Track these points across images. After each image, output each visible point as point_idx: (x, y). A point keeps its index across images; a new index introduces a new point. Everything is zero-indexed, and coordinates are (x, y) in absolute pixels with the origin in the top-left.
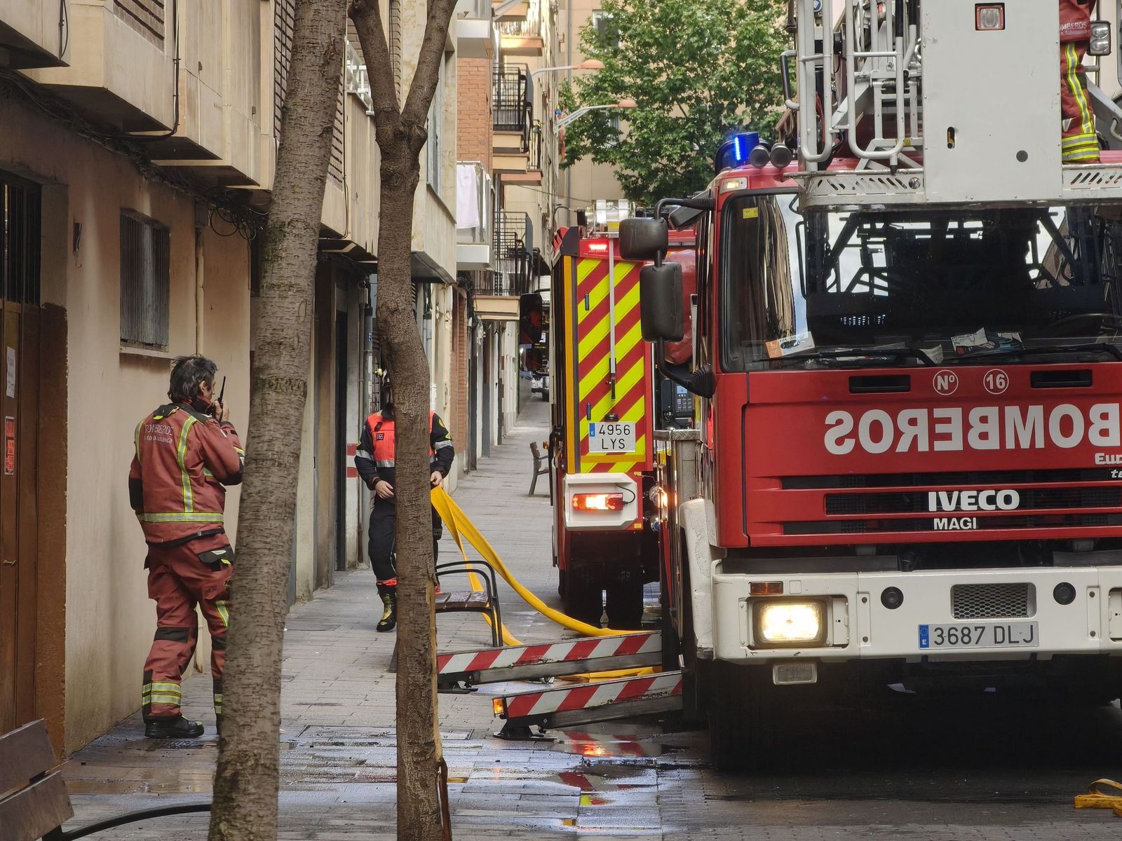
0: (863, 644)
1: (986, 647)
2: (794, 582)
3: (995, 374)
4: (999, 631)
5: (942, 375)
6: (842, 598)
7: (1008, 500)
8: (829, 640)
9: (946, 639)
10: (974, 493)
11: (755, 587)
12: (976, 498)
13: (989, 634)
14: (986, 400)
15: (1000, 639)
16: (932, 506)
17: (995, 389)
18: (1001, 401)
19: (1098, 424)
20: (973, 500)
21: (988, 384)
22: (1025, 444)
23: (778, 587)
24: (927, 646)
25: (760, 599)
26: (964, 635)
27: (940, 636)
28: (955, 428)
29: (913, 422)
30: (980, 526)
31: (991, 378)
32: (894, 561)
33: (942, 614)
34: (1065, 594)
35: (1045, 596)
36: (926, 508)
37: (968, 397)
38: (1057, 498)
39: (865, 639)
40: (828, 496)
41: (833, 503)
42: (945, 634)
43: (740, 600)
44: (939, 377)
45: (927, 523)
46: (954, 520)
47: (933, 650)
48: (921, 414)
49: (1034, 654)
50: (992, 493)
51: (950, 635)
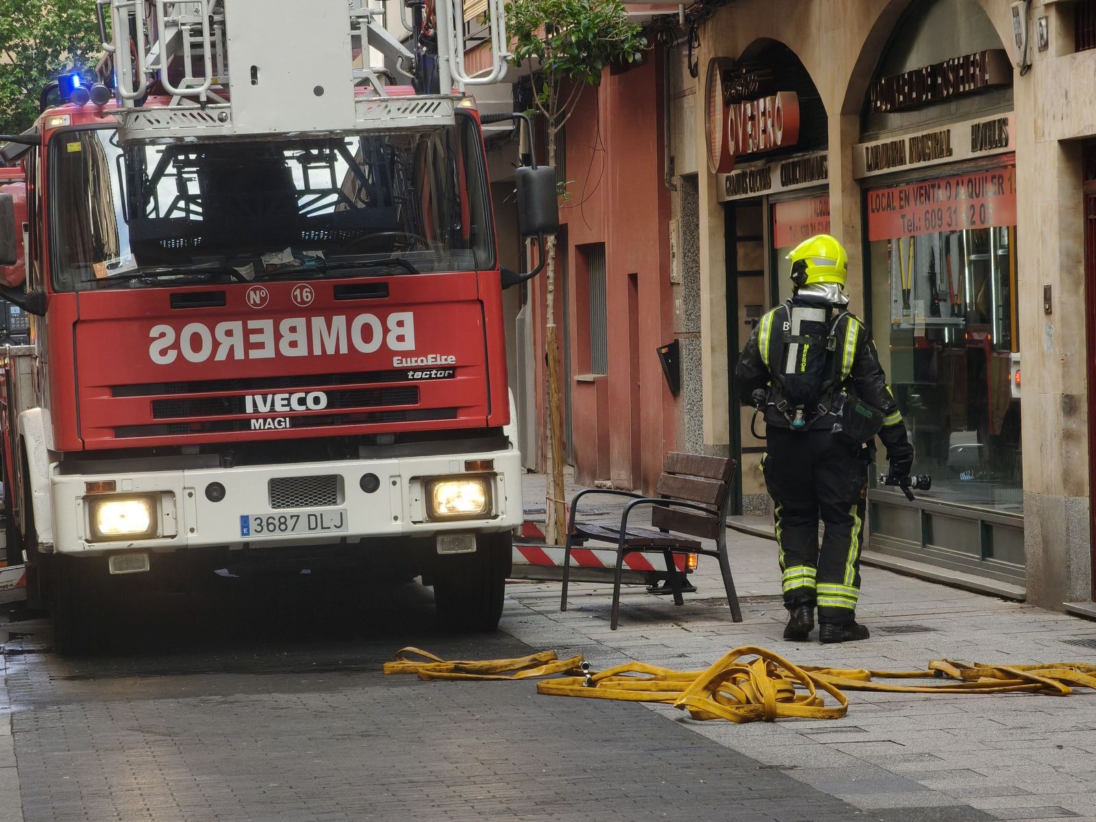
0: (190, 535)
1: (301, 533)
2: (126, 480)
3: (302, 288)
4: (312, 518)
5: (254, 290)
6: (170, 493)
8: (160, 532)
9: (265, 528)
10: (287, 396)
11: (90, 486)
12: (289, 400)
13: (303, 521)
14: (295, 312)
15: (313, 525)
16: (249, 409)
17: (303, 302)
18: (307, 312)
19: (395, 331)
20: (285, 402)
21: (296, 297)
22: (330, 351)
23: (111, 485)
24: (248, 534)
25: (95, 497)
26: (281, 523)
27: (260, 525)
28: (268, 338)
29: (229, 333)
30: (292, 425)
31: (298, 292)
32: (216, 458)
33: (260, 505)
34: (370, 483)
35: (352, 486)
36: (243, 410)
37: (279, 310)
39: (192, 530)
40: (154, 402)
41: (159, 408)
42: (264, 523)
43: (77, 498)
44: (252, 293)
45: (245, 424)
46: (269, 420)
47: (253, 537)
48: (237, 326)
49: (344, 538)
50: (303, 395)
51: (268, 524)
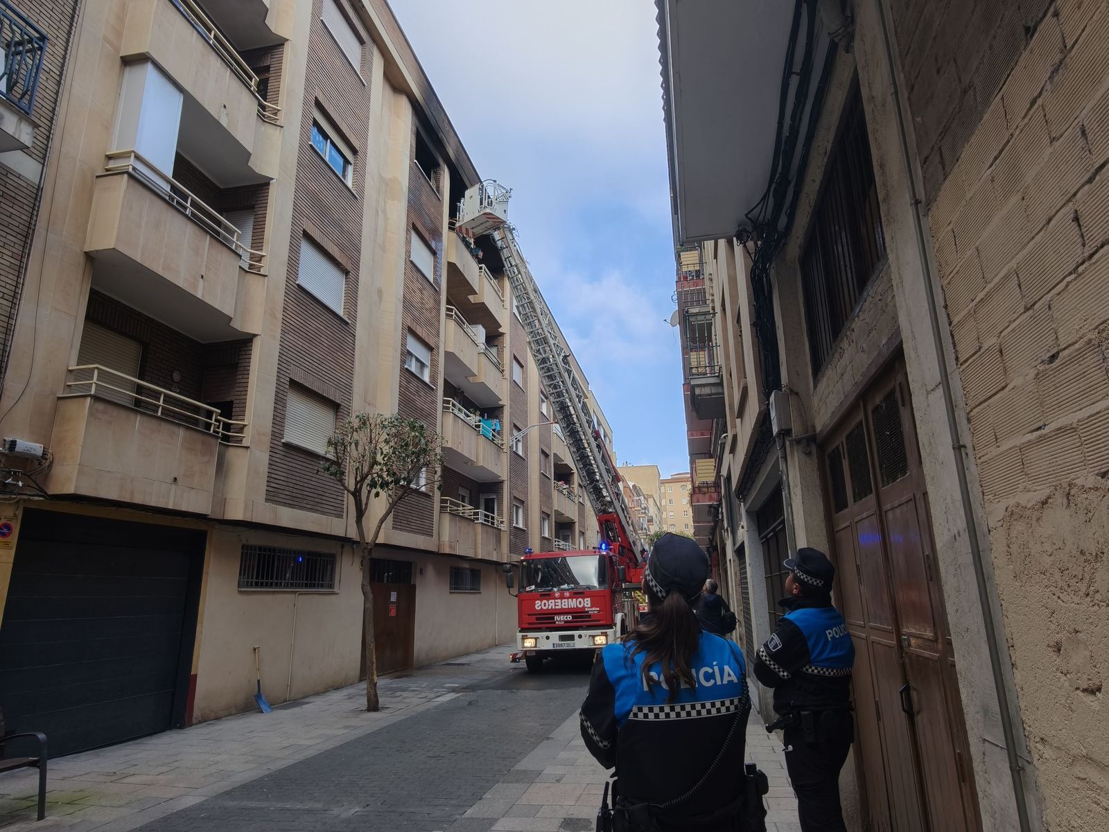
1: (565, 647)
2: (531, 635)
3: (567, 593)
4: (568, 644)
6: (539, 638)
7: (569, 618)
8: (537, 646)
9: (558, 646)
11: (523, 636)
12: (564, 617)
13: (566, 645)
14: (565, 598)
16: (556, 619)
18: (568, 598)
19: (586, 602)
22: (572, 607)
23: (527, 636)
25: (524, 638)
26: (561, 645)
28: (559, 604)
29: (552, 603)
30: (564, 623)
32: (549, 630)
33: (557, 641)
34: (580, 636)
35: (576, 637)
37: (562, 597)
38: (581, 617)
39: (543, 646)
40: (536, 617)
41: (537, 619)
43: (520, 638)
44: (556, 594)
45: (555, 623)
46: (560, 622)
47: (555, 648)
48: (553, 601)
50: (567, 616)
